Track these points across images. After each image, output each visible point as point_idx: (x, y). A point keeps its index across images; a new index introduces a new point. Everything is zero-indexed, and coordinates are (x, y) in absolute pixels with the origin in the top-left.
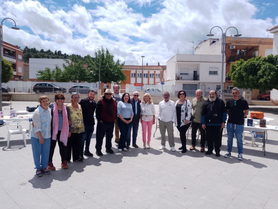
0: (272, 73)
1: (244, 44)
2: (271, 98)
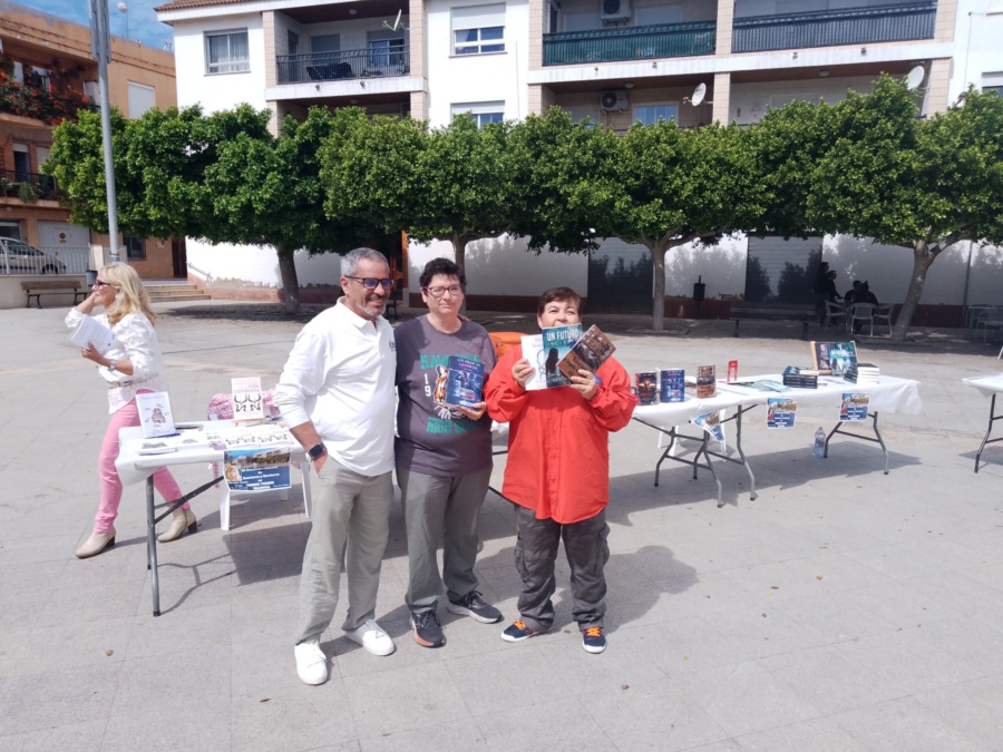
1: (43, 43)
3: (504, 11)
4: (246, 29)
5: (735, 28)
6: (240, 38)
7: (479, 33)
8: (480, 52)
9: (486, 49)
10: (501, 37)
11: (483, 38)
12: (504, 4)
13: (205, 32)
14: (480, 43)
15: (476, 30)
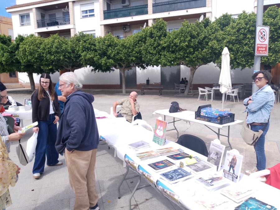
0: (5, 54)
2: (19, 80)
3: (94, 5)
4: (29, 13)
5: (153, 6)
6: (28, 16)
7: (88, 11)
8: (88, 17)
9: (90, 16)
10: (93, 12)
11: (89, 13)
12: (93, 3)
13: (19, 15)
14: (88, 14)
15: (87, 10)
